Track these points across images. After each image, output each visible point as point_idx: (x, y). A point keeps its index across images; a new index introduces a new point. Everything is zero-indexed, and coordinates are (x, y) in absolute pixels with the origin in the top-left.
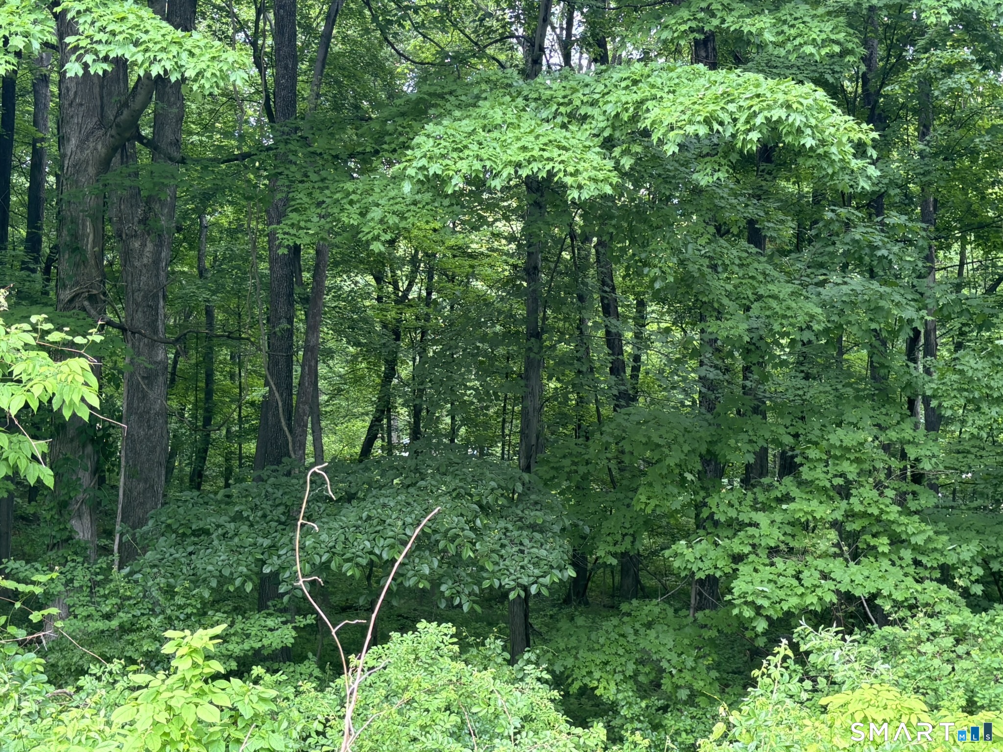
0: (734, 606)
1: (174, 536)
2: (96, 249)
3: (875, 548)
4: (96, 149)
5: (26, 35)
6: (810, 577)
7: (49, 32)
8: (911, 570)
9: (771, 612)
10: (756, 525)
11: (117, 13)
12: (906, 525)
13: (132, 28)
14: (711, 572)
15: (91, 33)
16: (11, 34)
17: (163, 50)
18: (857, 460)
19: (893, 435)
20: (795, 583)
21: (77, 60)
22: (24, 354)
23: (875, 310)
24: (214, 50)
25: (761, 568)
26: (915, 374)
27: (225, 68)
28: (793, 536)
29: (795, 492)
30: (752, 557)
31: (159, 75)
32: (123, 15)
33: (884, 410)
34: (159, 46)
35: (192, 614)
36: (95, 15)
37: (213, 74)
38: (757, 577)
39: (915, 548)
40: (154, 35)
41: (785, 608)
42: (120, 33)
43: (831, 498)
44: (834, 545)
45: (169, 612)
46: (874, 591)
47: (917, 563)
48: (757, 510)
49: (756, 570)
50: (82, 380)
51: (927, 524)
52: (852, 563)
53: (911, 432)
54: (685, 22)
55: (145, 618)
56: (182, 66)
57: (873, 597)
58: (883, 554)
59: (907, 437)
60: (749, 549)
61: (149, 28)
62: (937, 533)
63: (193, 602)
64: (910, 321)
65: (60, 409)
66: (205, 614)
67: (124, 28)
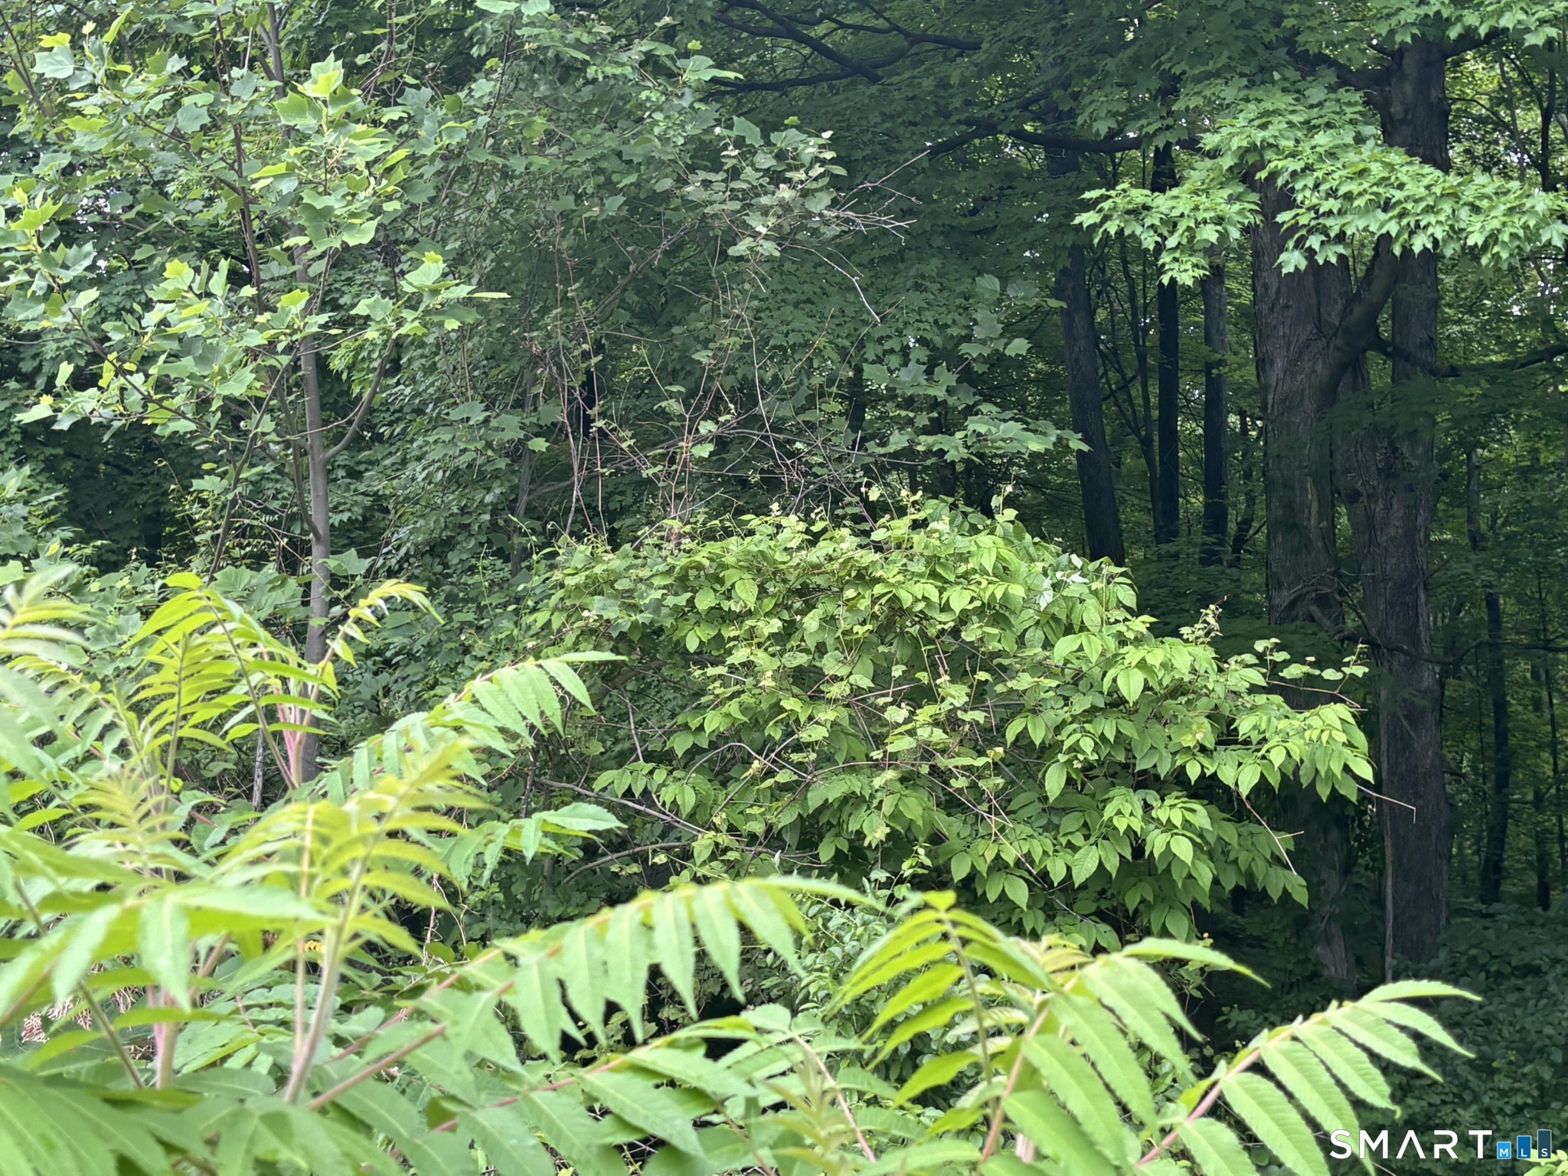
1: (1483, 975)
2: (1324, 524)
4: (1314, 371)
5: (1219, 220)
7: (1251, 211)
11: (1353, 164)
13: (1378, 184)
15: (1315, 201)
16: (1197, 224)
17: (1429, 210)
21: (1296, 247)
22: (1248, 700)
24: (1512, 196)
27: (1532, 223)
31: (1425, 249)
32: (1362, 166)
34: (1423, 205)
35: (1526, 1105)
36: (1319, 174)
37: (1513, 236)
40: (1414, 189)
42: (1360, 194)
45: (1486, 1100)
50: (1342, 738)
55: (1448, 1109)
56: (1462, 230)
61: (1404, 179)
63: (1523, 1085)
65: (1313, 784)
66: (1546, 1106)
67: (1366, 185)
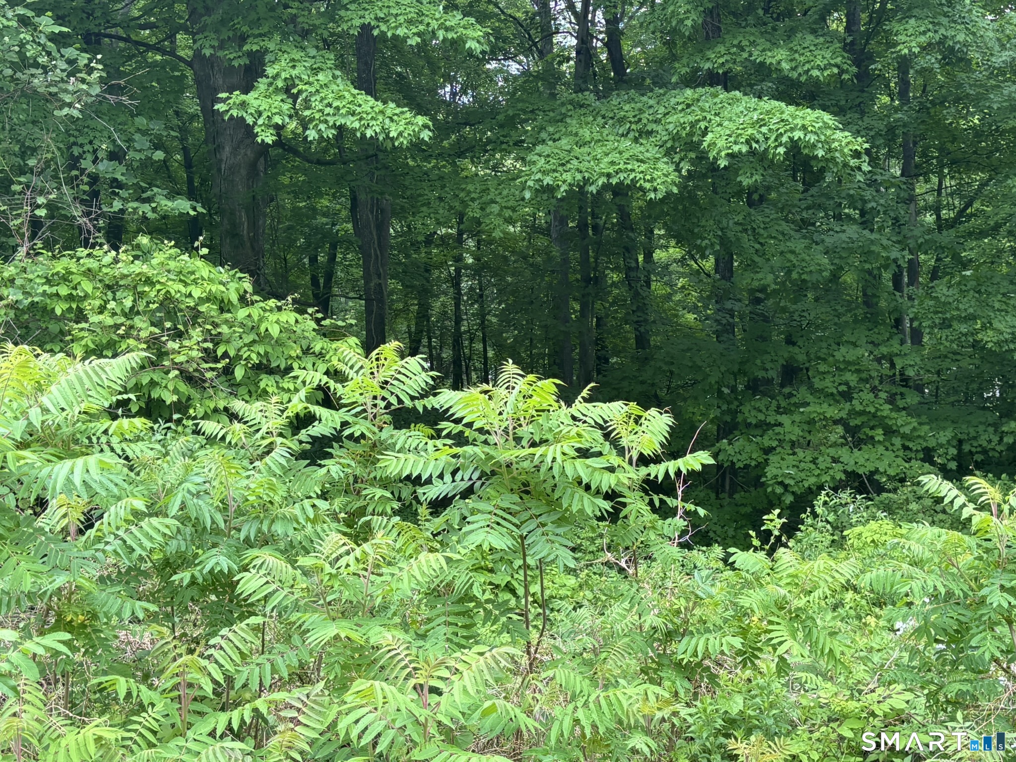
0: (769, 486)
3: (872, 438)
6: (824, 462)
8: (901, 453)
9: (795, 489)
10: (780, 425)
11: (336, 92)
12: (896, 419)
13: (349, 103)
14: (748, 462)
15: (321, 108)
16: (272, 114)
17: (373, 118)
18: (858, 371)
19: (884, 350)
20: (813, 466)
21: (314, 128)
23: (867, 254)
25: (786, 457)
26: (900, 301)
27: (416, 130)
28: (810, 432)
29: (810, 398)
30: (779, 449)
31: (372, 136)
32: (341, 93)
33: (876, 330)
34: (370, 116)
36: (322, 95)
37: (409, 134)
38: (784, 464)
39: (904, 436)
40: (365, 107)
41: (806, 485)
42: (342, 107)
43: (838, 402)
44: (841, 437)
46: (873, 469)
47: (906, 448)
48: (781, 414)
49: (783, 459)
51: (913, 417)
52: (855, 450)
53: (898, 346)
54: (722, 56)
56: (387, 129)
57: (872, 473)
58: (879, 441)
59: (896, 351)
60: (776, 443)
61: (360, 102)
62: (920, 424)
64: (895, 261)
67: (344, 103)
